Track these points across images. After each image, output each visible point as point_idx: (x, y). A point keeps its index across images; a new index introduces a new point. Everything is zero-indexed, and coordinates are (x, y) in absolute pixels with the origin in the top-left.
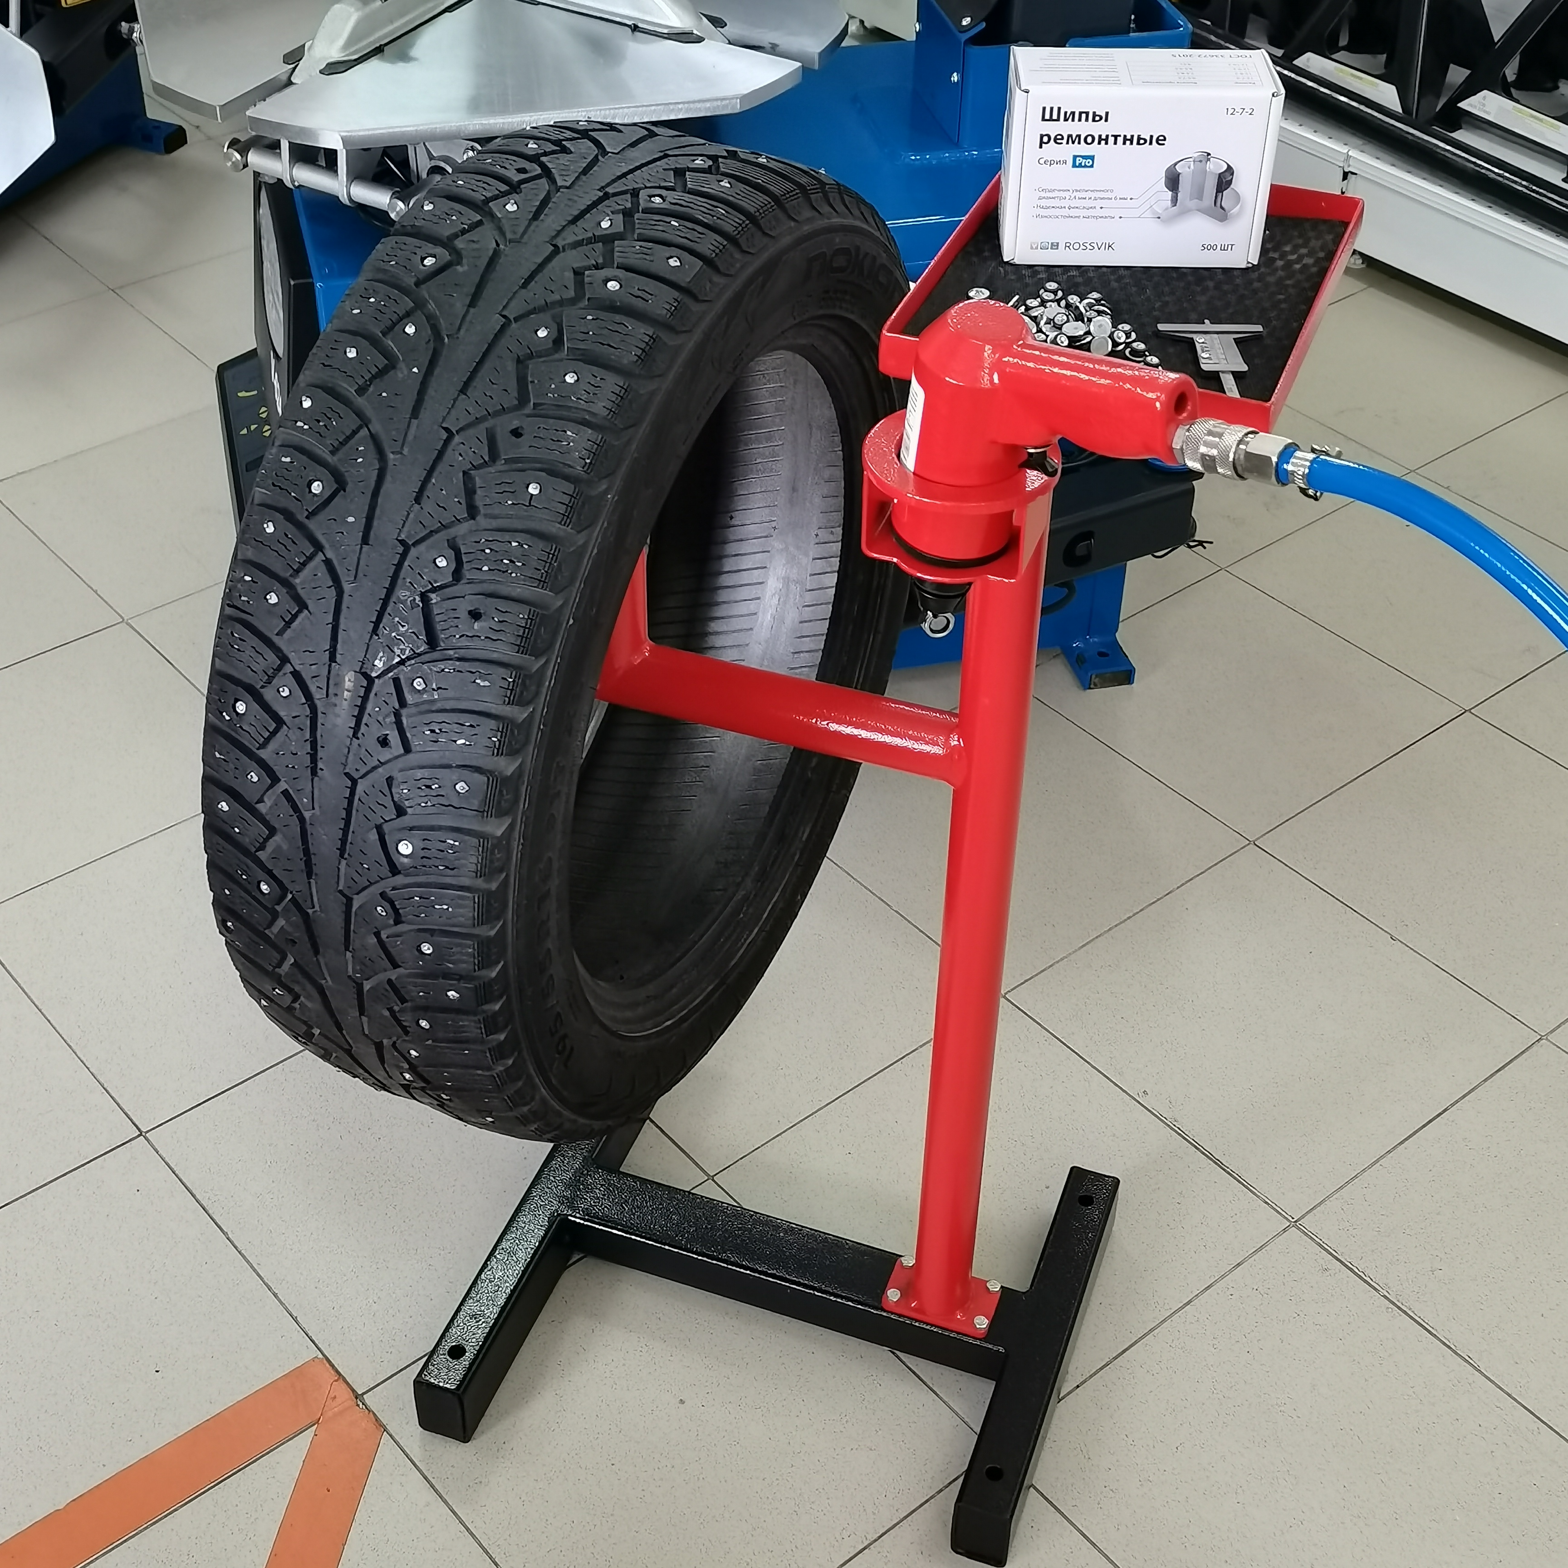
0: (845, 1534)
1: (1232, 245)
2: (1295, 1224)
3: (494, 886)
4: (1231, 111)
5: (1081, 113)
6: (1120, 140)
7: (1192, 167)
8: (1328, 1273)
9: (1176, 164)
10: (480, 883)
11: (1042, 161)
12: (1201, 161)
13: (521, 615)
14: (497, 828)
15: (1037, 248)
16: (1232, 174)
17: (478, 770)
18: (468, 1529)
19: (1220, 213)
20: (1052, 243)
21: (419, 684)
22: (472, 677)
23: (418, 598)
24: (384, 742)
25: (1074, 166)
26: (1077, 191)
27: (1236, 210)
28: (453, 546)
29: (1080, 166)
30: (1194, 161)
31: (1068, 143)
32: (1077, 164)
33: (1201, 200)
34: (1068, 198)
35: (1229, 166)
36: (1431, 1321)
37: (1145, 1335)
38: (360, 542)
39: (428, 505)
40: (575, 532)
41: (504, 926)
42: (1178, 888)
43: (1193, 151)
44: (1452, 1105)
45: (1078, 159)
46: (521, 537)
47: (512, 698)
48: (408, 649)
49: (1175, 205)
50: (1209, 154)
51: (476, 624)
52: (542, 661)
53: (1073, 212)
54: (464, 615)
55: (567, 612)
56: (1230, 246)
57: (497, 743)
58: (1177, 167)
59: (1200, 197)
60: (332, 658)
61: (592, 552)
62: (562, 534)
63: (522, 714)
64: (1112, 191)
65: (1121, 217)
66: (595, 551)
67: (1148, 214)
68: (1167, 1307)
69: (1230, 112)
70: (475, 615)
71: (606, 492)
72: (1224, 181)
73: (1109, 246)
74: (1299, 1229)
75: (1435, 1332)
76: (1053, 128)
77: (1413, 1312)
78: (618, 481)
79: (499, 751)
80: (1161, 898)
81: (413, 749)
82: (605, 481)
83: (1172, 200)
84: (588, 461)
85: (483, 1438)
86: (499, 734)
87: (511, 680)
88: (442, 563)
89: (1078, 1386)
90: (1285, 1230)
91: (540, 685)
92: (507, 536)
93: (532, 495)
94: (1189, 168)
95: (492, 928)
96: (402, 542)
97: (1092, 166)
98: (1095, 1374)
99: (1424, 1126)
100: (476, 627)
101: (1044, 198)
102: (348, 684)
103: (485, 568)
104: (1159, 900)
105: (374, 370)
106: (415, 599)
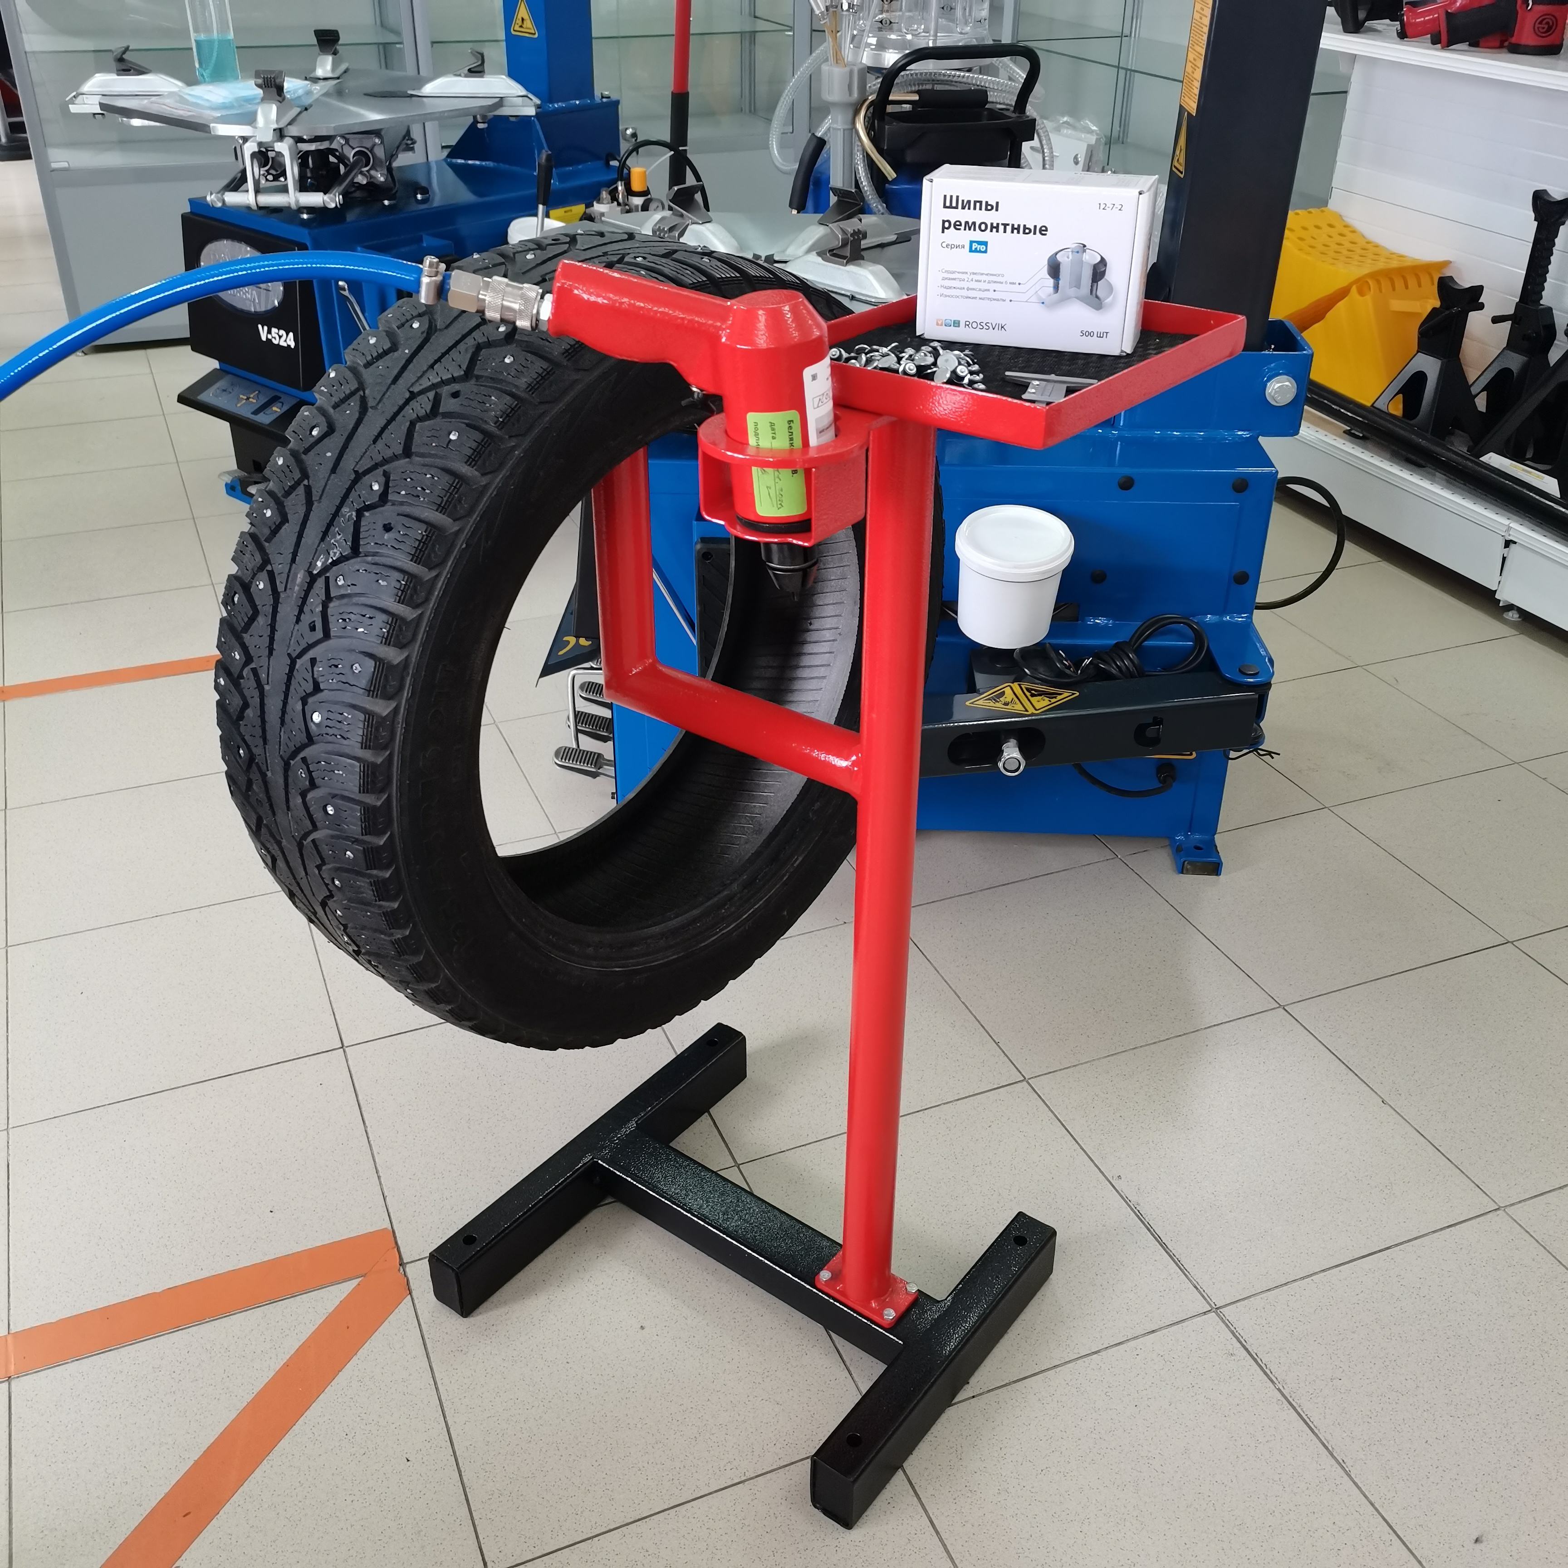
0: (729, 1467)
1: (1107, 333)
2: (1216, 1310)
3: (379, 760)
4: (1103, 206)
5: (975, 202)
6: (1009, 228)
7: (1071, 257)
8: (1233, 1358)
9: (1056, 254)
10: (368, 755)
11: (944, 245)
12: (1078, 252)
13: (419, 531)
14: (383, 708)
15: (942, 325)
16: (1106, 265)
17: (371, 656)
18: (435, 1383)
19: (1095, 301)
20: (954, 321)
21: (341, 582)
22: (376, 577)
23: (354, 514)
24: (313, 628)
25: (971, 251)
26: (974, 274)
27: (1109, 300)
28: (386, 475)
29: (976, 251)
30: (1072, 252)
31: (965, 229)
32: (973, 249)
33: (1079, 288)
34: (966, 279)
35: (1102, 258)
36: (1316, 1419)
37: (1048, 1369)
38: (329, 472)
39: (380, 444)
40: (480, 475)
41: (389, 797)
42: (1205, 1028)
43: (1071, 243)
44: (1397, 1245)
45: (974, 244)
46: (434, 471)
47: (402, 597)
48: (338, 552)
49: (1057, 292)
50: (1085, 246)
51: (386, 535)
52: (434, 573)
53: (971, 294)
54: (379, 527)
55: (463, 537)
56: (1105, 334)
57: (386, 634)
58: (1057, 256)
59: (1078, 286)
60: (293, 560)
61: (492, 493)
62: (469, 474)
63: (412, 614)
64: (1003, 276)
65: (1011, 301)
66: (495, 493)
67: (1034, 299)
68: (1076, 1351)
69: (1102, 208)
70: (388, 528)
71: (513, 448)
72: (1099, 272)
73: (1002, 327)
74: (1218, 1315)
75: (1316, 1431)
76: (954, 215)
77: (1302, 1409)
78: (527, 442)
79: (387, 641)
80: (1187, 1034)
81: (332, 634)
82: (514, 439)
83: (1054, 287)
84: (501, 420)
85: (479, 1319)
86: (388, 626)
87: (403, 583)
88: (376, 487)
89: (973, 1397)
90: (1205, 1313)
91: (430, 592)
92: (424, 470)
93: (451, 440)
94: (1068, 258)
95: (378, 799)
96: (356, 472)
97: (985, 252)
98: (992, 1390)
99: (1364, 1257)
100: (385, 537)
101: (946, 279)
102: (299, 580)
103: (403, 492)
104: (1184, 1034)
105: (381, 351)
106: (352, 514)
